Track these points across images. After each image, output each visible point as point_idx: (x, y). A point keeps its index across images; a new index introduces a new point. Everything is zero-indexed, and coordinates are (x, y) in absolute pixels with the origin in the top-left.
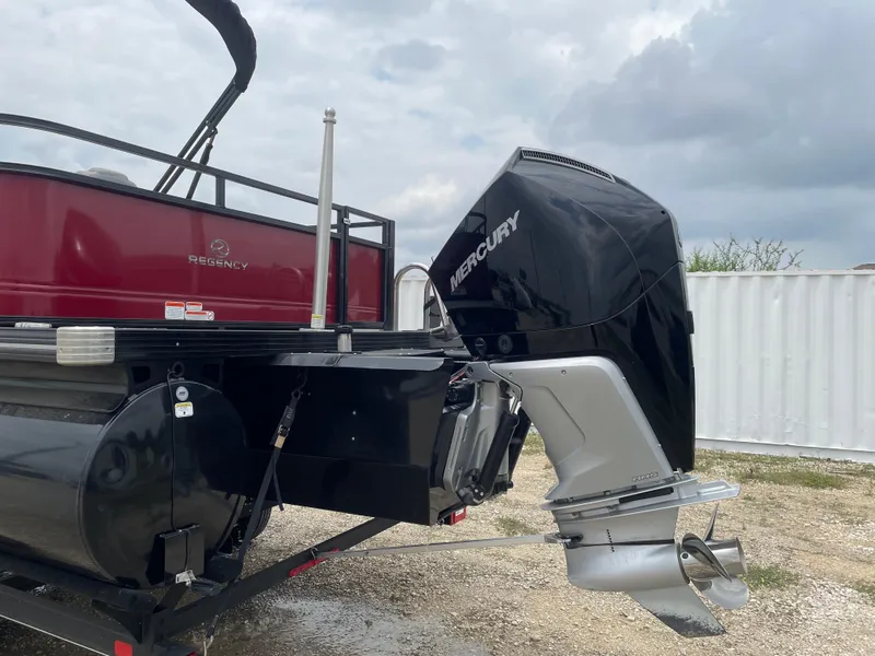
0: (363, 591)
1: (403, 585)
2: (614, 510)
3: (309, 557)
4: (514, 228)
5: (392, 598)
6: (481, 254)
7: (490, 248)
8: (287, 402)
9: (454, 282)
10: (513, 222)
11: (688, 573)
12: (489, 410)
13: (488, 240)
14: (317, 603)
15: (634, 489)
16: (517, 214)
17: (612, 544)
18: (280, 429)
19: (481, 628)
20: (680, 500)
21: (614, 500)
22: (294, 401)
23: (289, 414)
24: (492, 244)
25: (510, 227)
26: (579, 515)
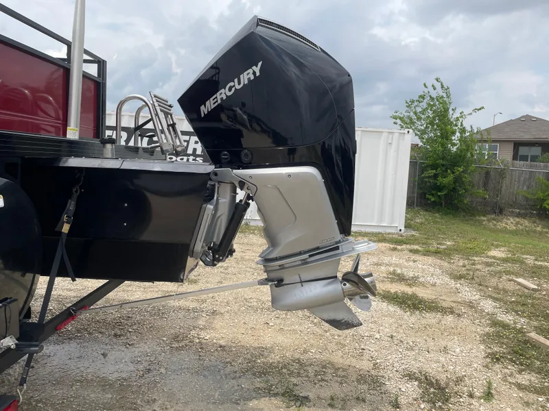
0: (90, 334)
1: (119, 325)
2: (305, 262)
3: (69, 314)
4: (258, 74)
5: (116, 335)
6: (230, 90)
7: (238, 87)
8: (70, 197)
9: (204, 110)
10: (257, 69)
11: (345, 294)
12: (225, 202)
13: (236, 80)
14: (57, 347)
15: (318, 248)
16: (260, 64)
17: (301, 282)
18: (65, 218)
19: (186, 345)
20: (343, 254)
21: (306, 256)
22: (75, 196)
23: (71, 206)
24: (239, 84)
25: (254, 73)
26: (282, 267)
